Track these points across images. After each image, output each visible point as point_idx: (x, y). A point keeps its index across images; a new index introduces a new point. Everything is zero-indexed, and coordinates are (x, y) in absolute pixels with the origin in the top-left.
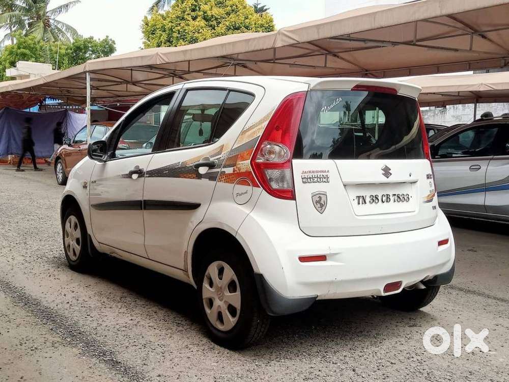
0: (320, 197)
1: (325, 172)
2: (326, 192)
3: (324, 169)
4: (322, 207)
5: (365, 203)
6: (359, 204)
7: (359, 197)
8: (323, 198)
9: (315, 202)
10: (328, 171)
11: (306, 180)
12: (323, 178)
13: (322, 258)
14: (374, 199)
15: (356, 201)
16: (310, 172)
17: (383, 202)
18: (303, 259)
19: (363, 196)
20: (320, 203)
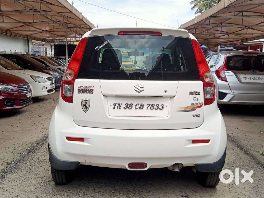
0: (86, 103)
1: (92, 87)
2: (90, 100)
3: (91, 85)
4: (86, 108)
5: (120, 108)
6: (114, 108)
7: (115, 104)
8: (88, 103)
9: (82, 105)
10: (94, 87)
11: (80, 91)
12: (90, 91)
13: (82, 140)
14: (129, 106)
15: (113, 106)
16: (83, 87)
17: (136, 108)
18: (69, 139)
19: (119, 104)
20: (86, 106)
